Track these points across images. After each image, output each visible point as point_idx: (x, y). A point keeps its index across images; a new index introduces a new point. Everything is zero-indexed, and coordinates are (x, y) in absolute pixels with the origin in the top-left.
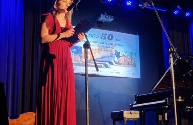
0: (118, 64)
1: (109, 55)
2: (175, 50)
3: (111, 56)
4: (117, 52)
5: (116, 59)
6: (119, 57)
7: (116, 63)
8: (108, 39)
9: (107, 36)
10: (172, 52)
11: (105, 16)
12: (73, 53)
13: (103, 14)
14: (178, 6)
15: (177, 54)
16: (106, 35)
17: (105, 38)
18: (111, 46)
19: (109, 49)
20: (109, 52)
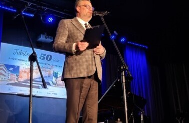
0: (55, 84)
1: (47, 75)
2: (127, 68)
3: (49, 77)
4: (55, 73)
5: (54, 80)
6: (57, 78)
7: (53, 84)
8: (47, 59)
9: (45, 57)
10: (124, 70)
11: (45, 36)
12: (10, 72)
13: (43, 34)
14: (115, 32)
15: (129, 72)
16: (45, 55)
17: (44, 59)
18: (49, 67)
19: (47, 69)
20: (48, 73)
